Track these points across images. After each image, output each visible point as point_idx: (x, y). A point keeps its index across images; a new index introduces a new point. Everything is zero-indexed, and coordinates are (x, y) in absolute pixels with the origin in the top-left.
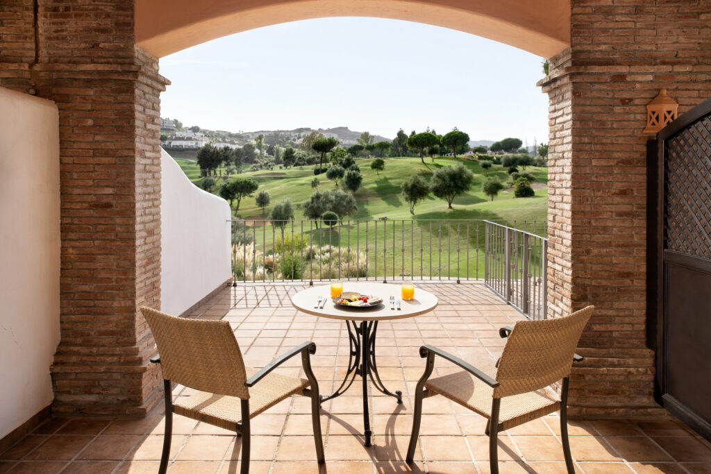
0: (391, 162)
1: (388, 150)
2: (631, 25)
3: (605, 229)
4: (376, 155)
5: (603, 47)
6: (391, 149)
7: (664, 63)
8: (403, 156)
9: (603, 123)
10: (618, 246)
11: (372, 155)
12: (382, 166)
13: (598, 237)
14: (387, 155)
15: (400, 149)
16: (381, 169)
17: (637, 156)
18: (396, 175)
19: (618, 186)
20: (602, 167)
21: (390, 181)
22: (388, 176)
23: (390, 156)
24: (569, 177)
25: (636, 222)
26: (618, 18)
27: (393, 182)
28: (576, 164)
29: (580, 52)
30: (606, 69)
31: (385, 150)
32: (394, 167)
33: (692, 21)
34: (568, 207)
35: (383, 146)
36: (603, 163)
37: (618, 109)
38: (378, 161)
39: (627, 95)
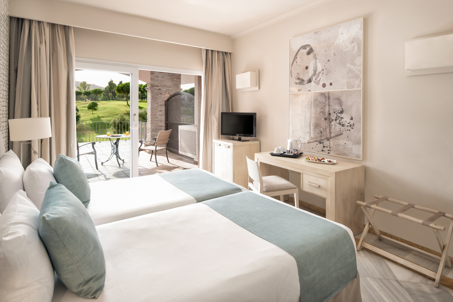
0: (103, 104)
1: (101, 95)
2: (162, 79)
3: (157, 118)
4: (91, 99)
5: (157, 83)
6: (103, 94)
7: (168, 87)
8: (113, 99)
9: (157, 98)
10: (160, 121)
11: (88, 99)
12: (96, 108)
13: (156, 119)
14: (100, 99)
15: (110, 94)
16: (95, 110)
17: (163, 104)
18: (107, 114)
19: (160, 110)
20: (156, 106)
21: (102, 119)
22: (100, 115)
23: (102, 100)
24: (150, 108)
25: (163, 116)
26: (159, 78)
27: (104, 120)
28: (151, 105)
29: (152, 84)
30: (157, 87)
31: (99, 95)
32: (105, 108)
33: (172, 80)
34: (150, 114)
35: (97, 92)
36: (157, 105)
37: (159, 95)
38: (93, 103)
39: (161, 93)
